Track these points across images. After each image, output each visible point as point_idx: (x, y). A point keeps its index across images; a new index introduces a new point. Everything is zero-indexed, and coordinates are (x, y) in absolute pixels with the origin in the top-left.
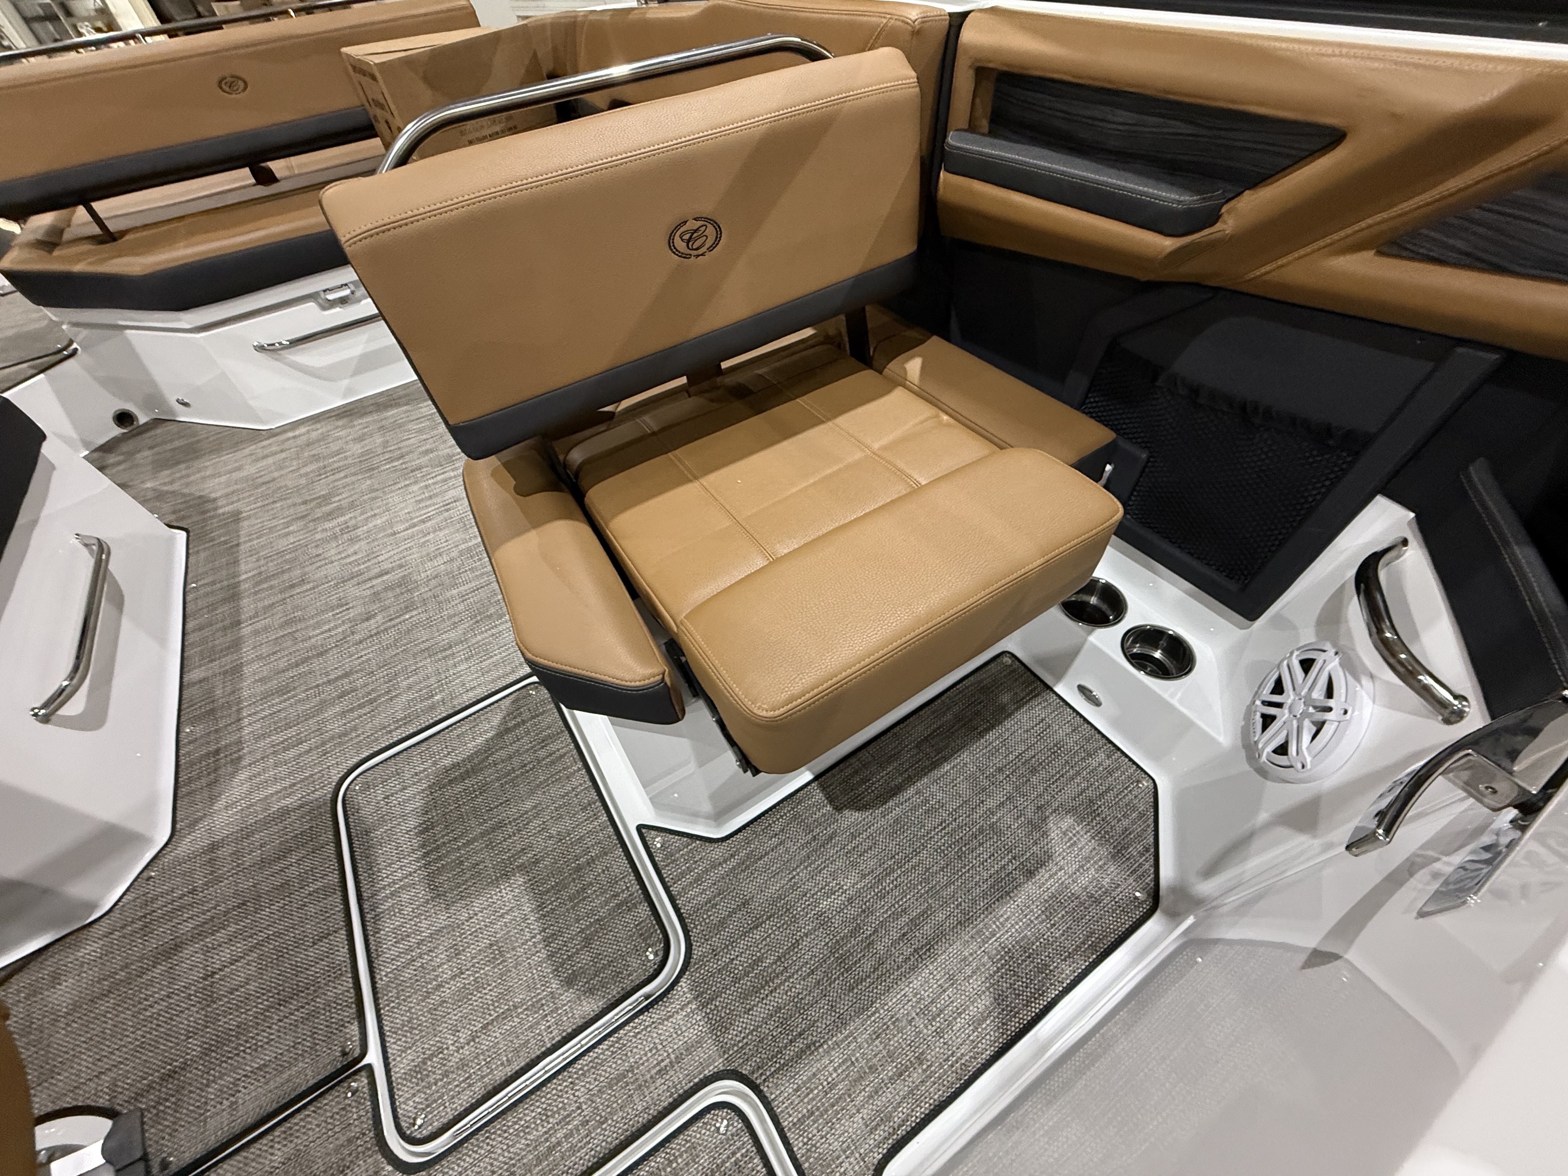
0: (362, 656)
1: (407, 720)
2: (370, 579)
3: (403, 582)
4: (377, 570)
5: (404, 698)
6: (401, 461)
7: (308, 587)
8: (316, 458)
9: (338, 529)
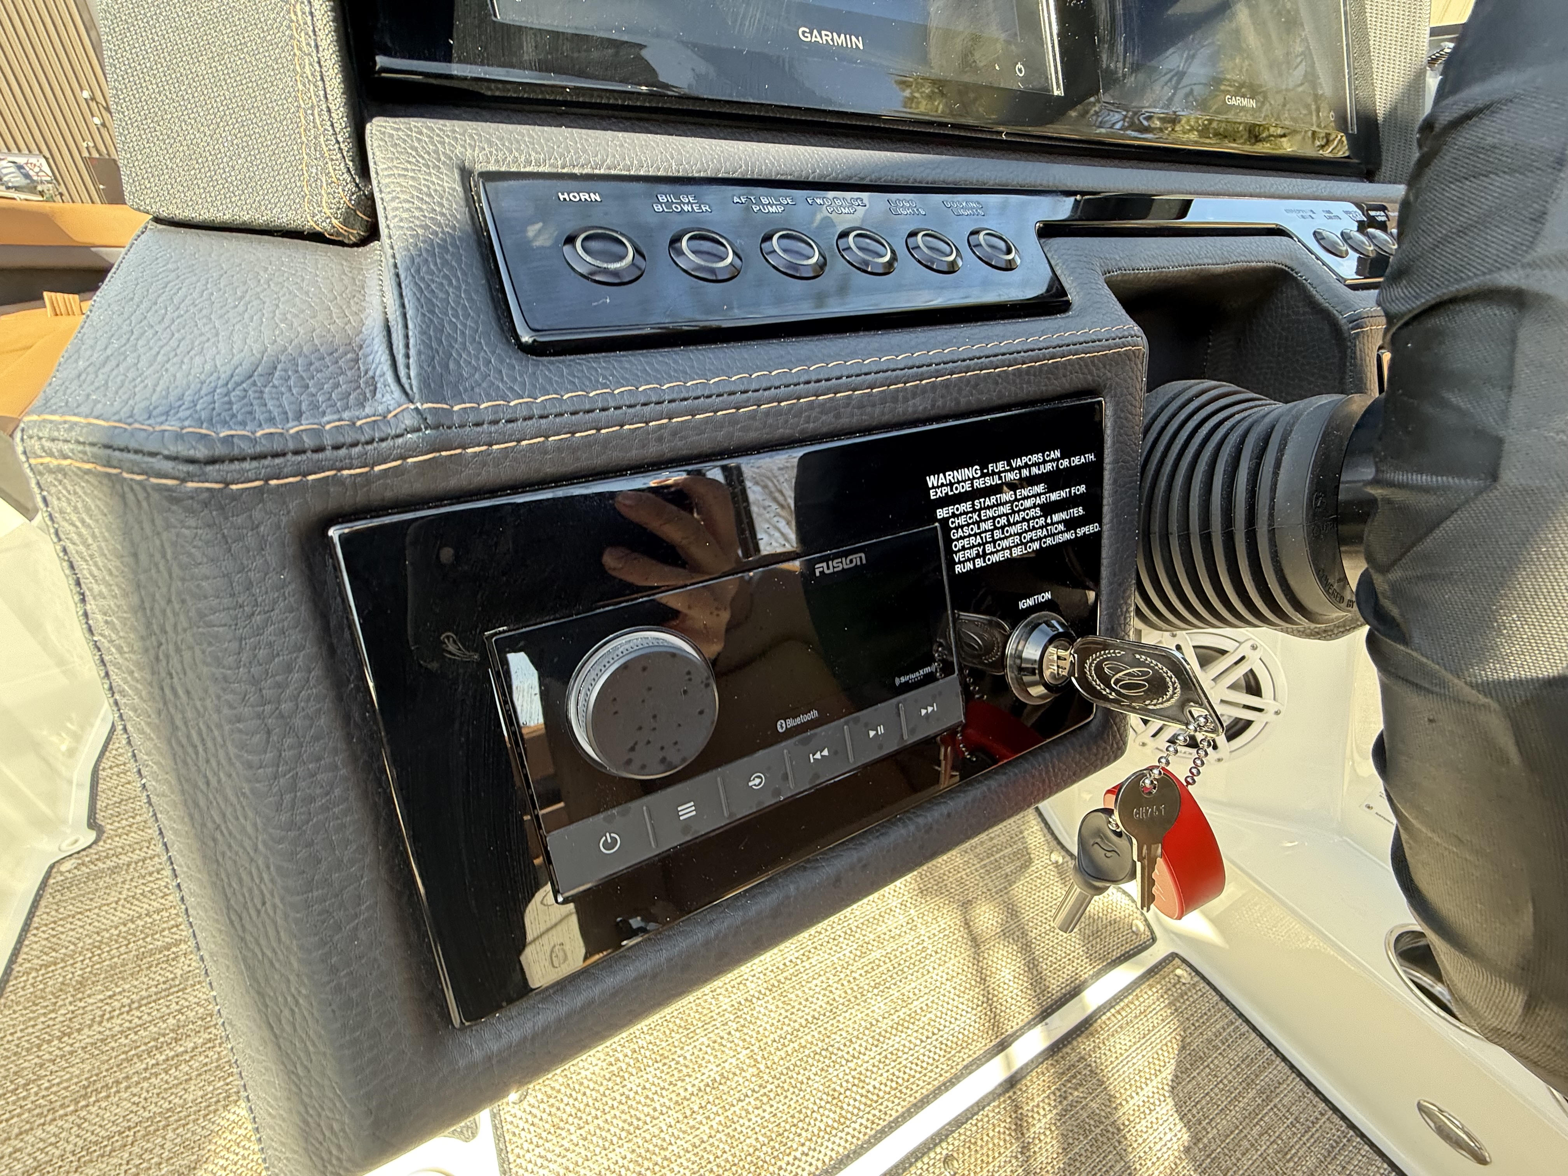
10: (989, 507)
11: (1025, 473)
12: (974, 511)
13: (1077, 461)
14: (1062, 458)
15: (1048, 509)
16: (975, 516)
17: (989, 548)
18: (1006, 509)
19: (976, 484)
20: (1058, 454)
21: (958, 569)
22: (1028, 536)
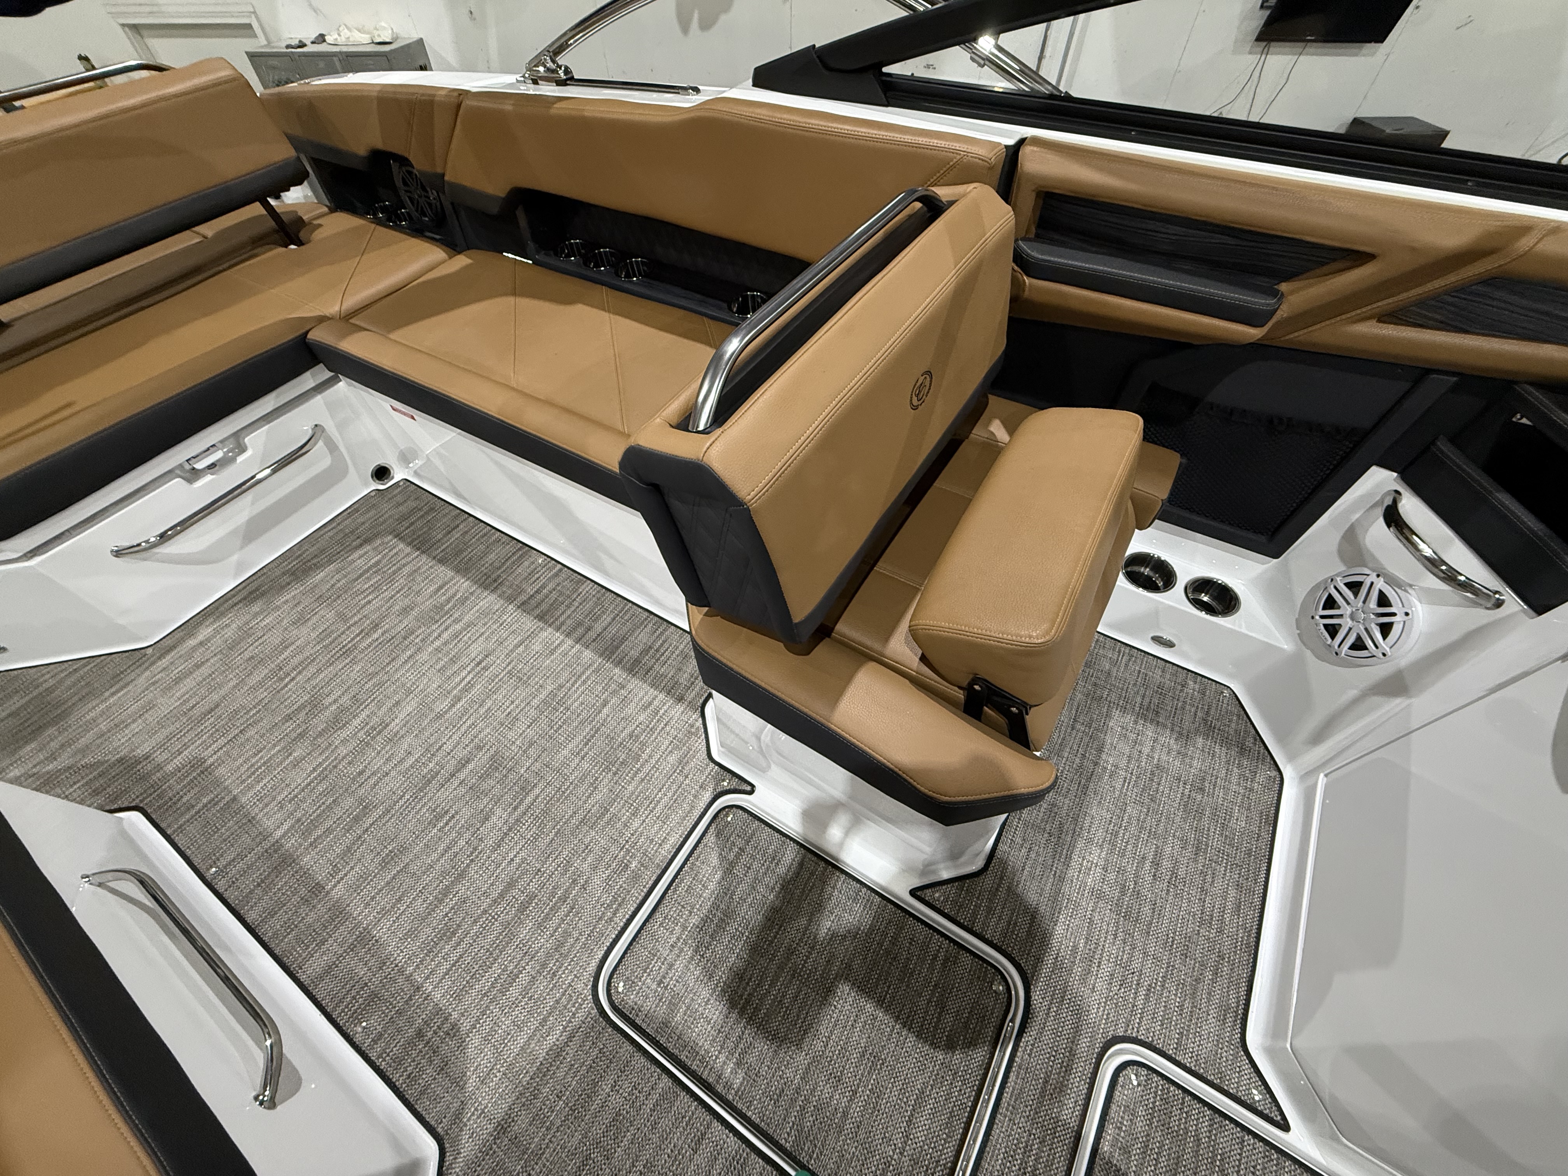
0: (512, 860)
1: (619, 901)
2: (452, 775)
3: (495, 763)
4: (453, 762)
5: (597, 881)
6: (380, 631)
7: (378, 812)
8: (256, 662)
9: (361, 734)
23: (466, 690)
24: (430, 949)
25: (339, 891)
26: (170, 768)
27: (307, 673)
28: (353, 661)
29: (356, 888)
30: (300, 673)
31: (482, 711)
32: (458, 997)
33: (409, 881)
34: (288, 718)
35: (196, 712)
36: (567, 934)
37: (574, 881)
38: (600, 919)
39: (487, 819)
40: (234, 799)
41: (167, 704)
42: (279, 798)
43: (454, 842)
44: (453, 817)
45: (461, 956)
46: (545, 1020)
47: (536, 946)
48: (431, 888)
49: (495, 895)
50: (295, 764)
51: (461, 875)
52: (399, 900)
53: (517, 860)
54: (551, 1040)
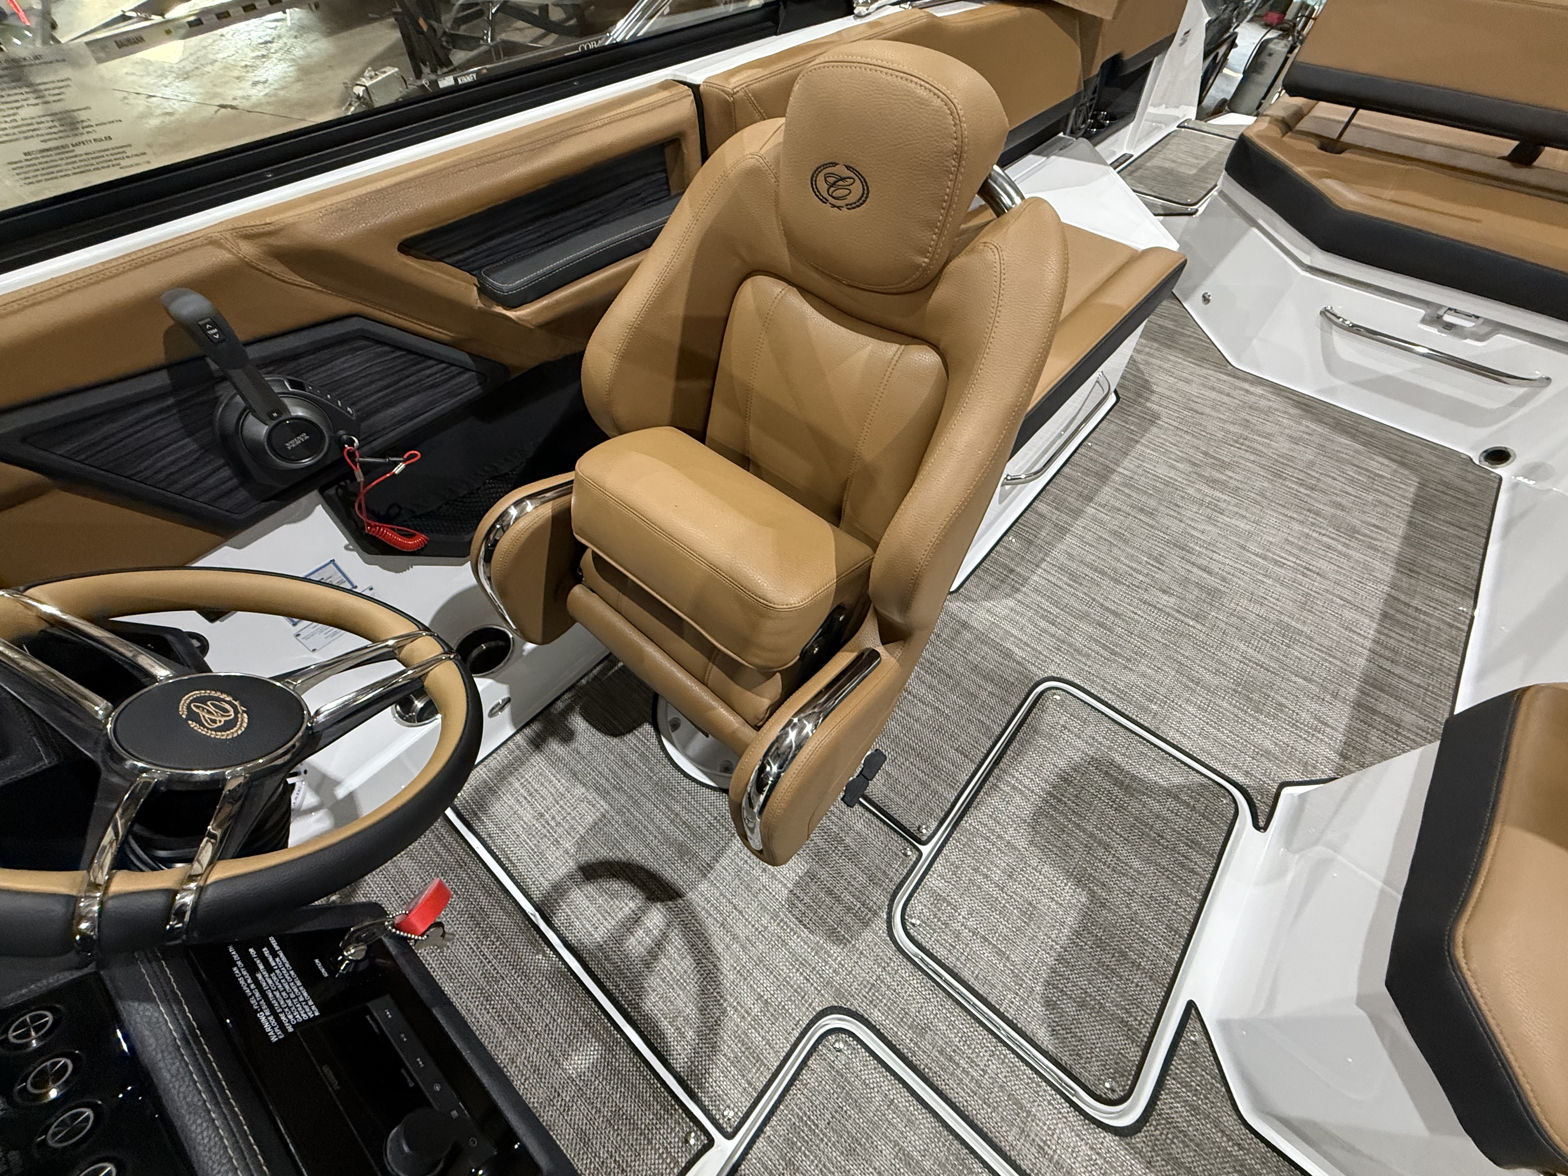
0: (1136, 613)
1: (1121, 695)
2: (1193, 564)
3: (1213, 594)
4: (1205, 563)
5: (1133, 677)
6: (1308, 492)
7: (1151, 522)
8: (1246, 424)
9: (1208, 499)
10: (279, 1003)
11: (253, 986)
12: (283, 1011)
13: (236, 957)
14: (236, 965)
15: (270, 969)
16: (287, 1010)
17: (301, 999)
18: (277, 994)
19: (268, 1013)
20: (235, 969)
21: (317, 1014)
22: (288, 978)
23: (1276, 562)
24: (1062, 568)
25: (1090, 511)
26: (1149, 404)
27: (1247, 455)
28: (1270, 481)
29: (1094, 519)
30: (1247, 451)
31: (1260, 577)
32: (1036, 590)
33: (1105, 549)
34: (1206, 454)
35: (1193, 405)
36: (1088, 656)
37: (1129, 660)
38: (1104, 681)
39: (1164, 592)
40: (1137, 442)
41: (1193, 389)
42: (1145, 464)
43: (1140, 573)
44: (1159, 569)
45: (1061, 588)
46: (1028, 645)
47: (1075, 636)
48: (1103, 563)
49: (1107, 604)
50: (1172, 467)
51: (1117, 581)
52: (1091, 545)
53: (1136, 617)
54: (1016, 650)
